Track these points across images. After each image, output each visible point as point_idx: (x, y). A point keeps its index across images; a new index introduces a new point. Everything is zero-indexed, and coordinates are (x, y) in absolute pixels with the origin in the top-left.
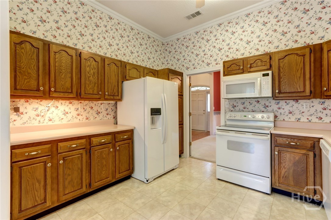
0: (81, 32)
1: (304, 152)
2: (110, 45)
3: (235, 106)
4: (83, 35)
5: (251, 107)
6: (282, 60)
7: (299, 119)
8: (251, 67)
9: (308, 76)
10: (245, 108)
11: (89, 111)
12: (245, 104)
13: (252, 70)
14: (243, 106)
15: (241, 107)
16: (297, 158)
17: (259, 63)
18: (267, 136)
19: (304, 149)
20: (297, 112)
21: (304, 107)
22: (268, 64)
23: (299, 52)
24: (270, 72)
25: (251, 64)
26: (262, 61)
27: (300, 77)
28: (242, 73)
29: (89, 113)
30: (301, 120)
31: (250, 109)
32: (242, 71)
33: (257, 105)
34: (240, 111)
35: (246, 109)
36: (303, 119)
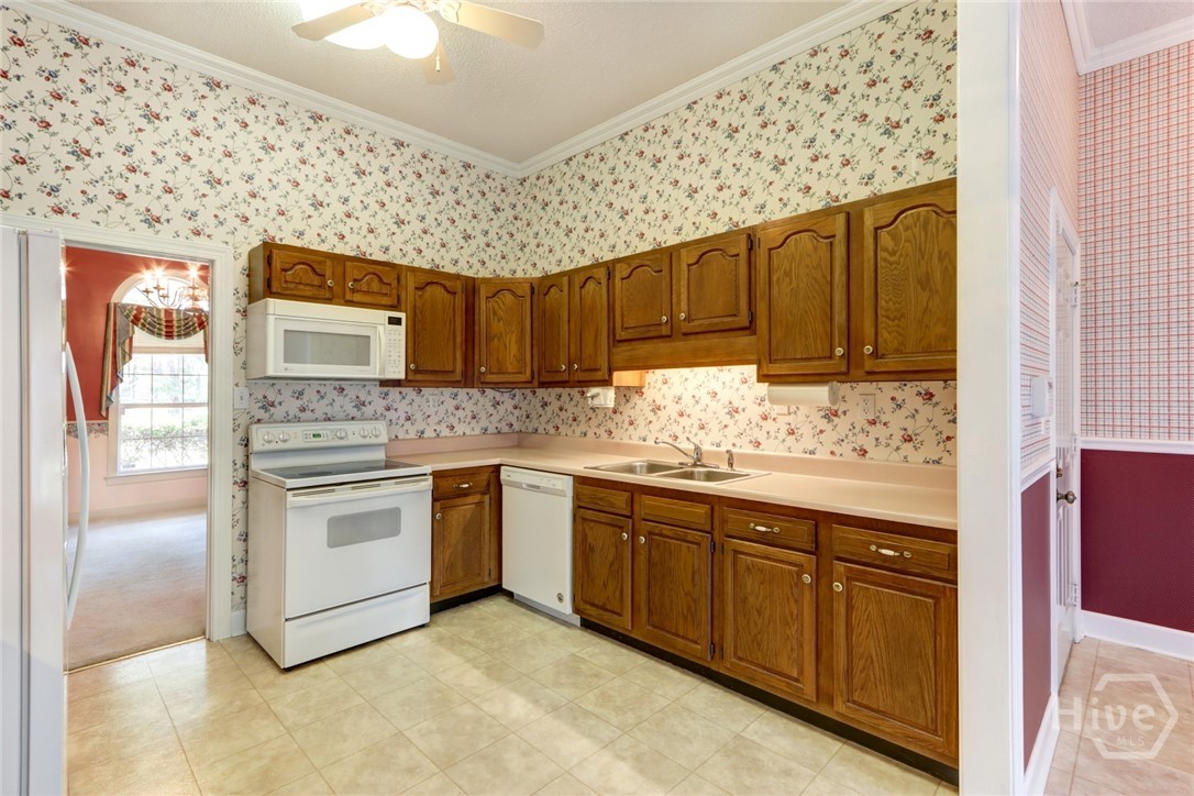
1: (477, 498)
3: (272, 405)
5: (321, 408)
6: (420, 293)
7: (423, 432)
8: (353, 291)
9: (459, 340)
10: (303, 410)
12: (306, 397)
13: (357, 297)
14: (299, 403)
15: (292, 406)
16: (468, 516)
17: (375, 286)
18: (426, 480)
19: (475, 493)
20: (418, 416)
21: (431, 403)
22: (394, 292)
23: (447, 283)
24: (402, 315)
25: (355, 280)
26: (381, 280)
27: (448, 339)
28: (329, 301)
30: (425, 435)
31: (319, 414)
32: (328, 295)
33: (340, 400)
34: (289, 421)
35: (308, 414)
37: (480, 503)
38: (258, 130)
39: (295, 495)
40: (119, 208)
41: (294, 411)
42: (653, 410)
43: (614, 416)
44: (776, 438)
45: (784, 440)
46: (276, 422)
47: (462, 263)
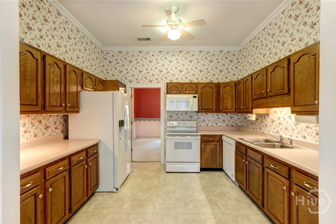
0: (28, 24)
1: (215, 143)
2: (59, 46)
3: (172, 117)
4: (31, 29)
5: (182, 118)
6: (203, 89)
7: (208, 125)
8: (185, 90)
9: (214, 100)
10: (178, 118)
11: (37, 126)
12: (179, 115)
13: (186, 92)
15: (176, 117)
16: (212, 147)
17: (191, 89)
18: (199, 136)
19: (215, 142)
20: (207, 120)
21: (210, 117)
22: (196, 90)
23: (210, 86)
24: (197, 95)
25: (186, 88)
26: (192, 87)
27: (211, 100)
28: (180, 93)
29: (37, 128)
30: (209, 125)
31: (182, 119)
32: (180, 92)
33: (186, 116)
34: (175, 120)
35: (179, 119)
36: (210, 125)
37: (216, 145)
38: (168, 58)
39: (168, 136)
40: (146, 80)
41: (176, 118)
42: (272, 122)
43: (261, 123)
44: (312, 136)
45: (314, 137)
46: (172, 120)
47: (220, 79)
